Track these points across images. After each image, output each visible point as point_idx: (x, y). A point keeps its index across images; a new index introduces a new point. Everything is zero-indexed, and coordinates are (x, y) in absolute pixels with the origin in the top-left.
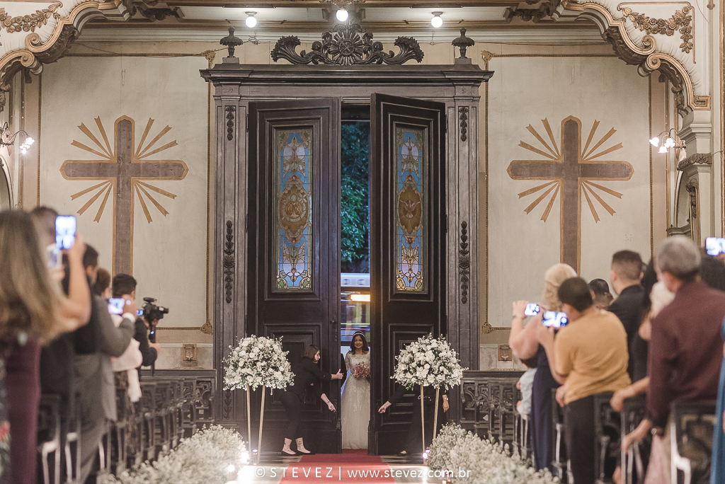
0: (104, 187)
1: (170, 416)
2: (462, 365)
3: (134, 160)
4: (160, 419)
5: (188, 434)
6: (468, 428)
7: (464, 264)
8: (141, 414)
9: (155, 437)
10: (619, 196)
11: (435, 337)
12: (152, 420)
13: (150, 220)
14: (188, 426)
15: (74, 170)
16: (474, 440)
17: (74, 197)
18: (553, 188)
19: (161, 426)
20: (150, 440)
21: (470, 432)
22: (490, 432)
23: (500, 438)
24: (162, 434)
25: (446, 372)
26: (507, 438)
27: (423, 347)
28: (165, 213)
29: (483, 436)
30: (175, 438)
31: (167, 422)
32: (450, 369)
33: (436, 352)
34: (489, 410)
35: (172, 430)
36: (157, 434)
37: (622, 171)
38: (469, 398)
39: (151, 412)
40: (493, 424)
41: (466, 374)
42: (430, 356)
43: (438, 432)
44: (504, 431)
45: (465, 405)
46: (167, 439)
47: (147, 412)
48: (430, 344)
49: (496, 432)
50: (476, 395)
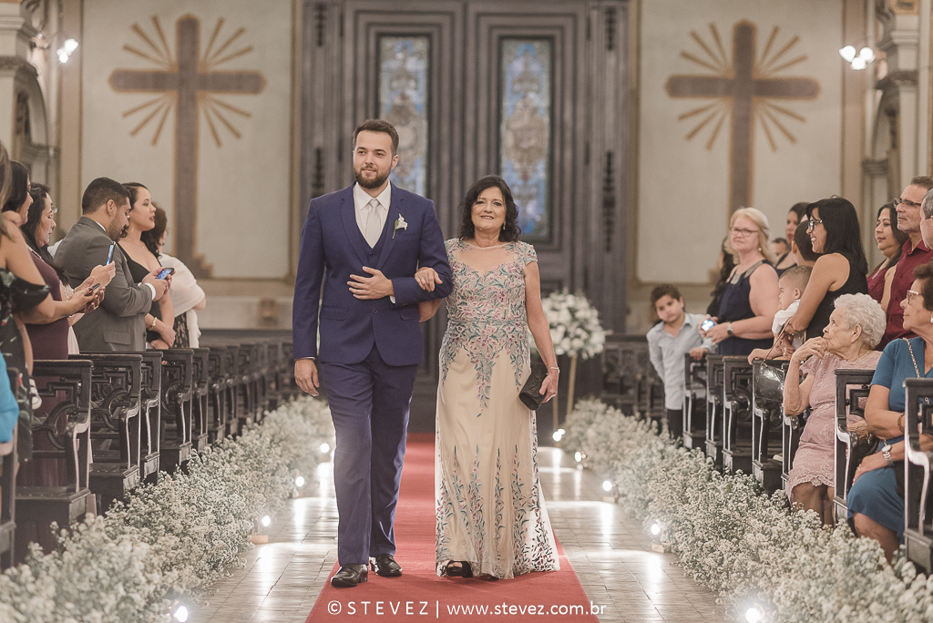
0: (163, 103)
1: (253, 383)
2: (604, 326)
3: (199, 70)
4: (243, 387)
5: (273, 406)
6: (610, 403)
7: (609, 204)
8: (224, 381)
9: (238, 408)
10: (802, 119)
11: (572, 292)
12: (235, 388)
13: (219, 143)
14: (272, 397)
15: (126, 81)
16: (616, 416)
17: (126, 114)
18: (720, 111)
19: (245, 395)
20: (233, 412)
21: (612, 408)
22: (635, 408)
23: (648, 414)
24: (246, 406)
25: (584, 335)
26: (656, 414)
27: (557, 306)
28: (238, 135)
29: (627, 412)
30: (260, 409)
31: (251, 392)
32: (589, 332)
33: (572, 311)
34: (635, 381)
35: (256, 401)
36: (240, 406)
37: (806, 89)
38: (611, 368)
39: (234, 378)
40: (639, 399)
41: (608, 339)
42: (564, 316)
43: (573, 408)
44: (652, 405)
45: (606, 376)
46: (251, 411)
47: (230, 378)
48: (564, 301)
49: (643, 408)
50: (620, 363)
